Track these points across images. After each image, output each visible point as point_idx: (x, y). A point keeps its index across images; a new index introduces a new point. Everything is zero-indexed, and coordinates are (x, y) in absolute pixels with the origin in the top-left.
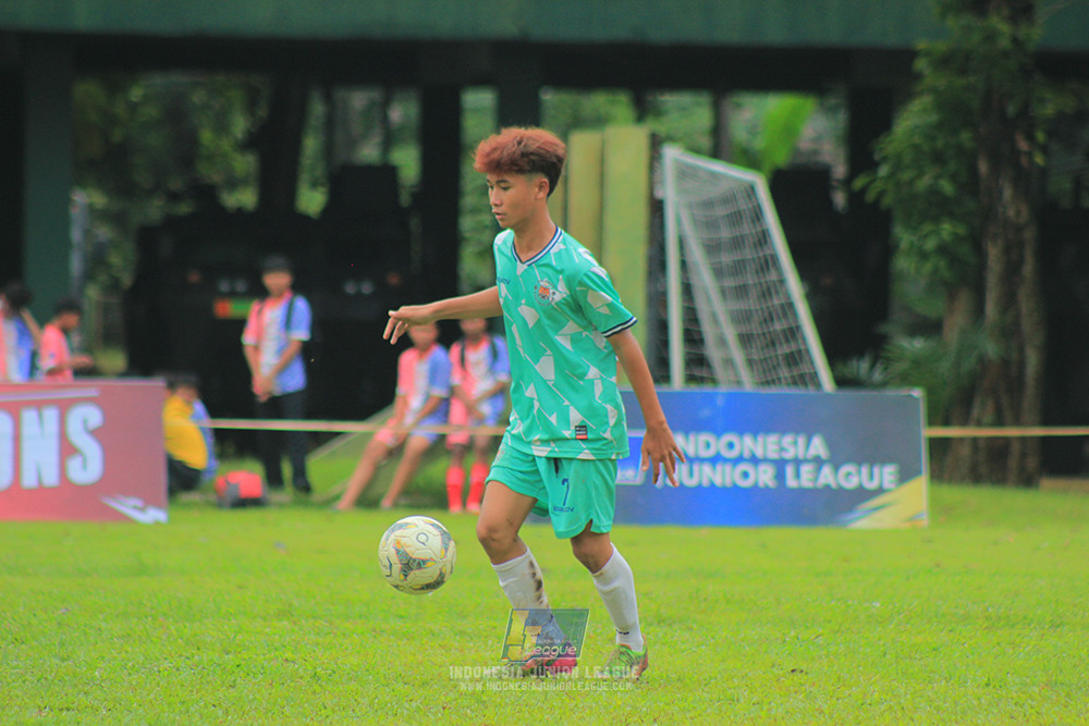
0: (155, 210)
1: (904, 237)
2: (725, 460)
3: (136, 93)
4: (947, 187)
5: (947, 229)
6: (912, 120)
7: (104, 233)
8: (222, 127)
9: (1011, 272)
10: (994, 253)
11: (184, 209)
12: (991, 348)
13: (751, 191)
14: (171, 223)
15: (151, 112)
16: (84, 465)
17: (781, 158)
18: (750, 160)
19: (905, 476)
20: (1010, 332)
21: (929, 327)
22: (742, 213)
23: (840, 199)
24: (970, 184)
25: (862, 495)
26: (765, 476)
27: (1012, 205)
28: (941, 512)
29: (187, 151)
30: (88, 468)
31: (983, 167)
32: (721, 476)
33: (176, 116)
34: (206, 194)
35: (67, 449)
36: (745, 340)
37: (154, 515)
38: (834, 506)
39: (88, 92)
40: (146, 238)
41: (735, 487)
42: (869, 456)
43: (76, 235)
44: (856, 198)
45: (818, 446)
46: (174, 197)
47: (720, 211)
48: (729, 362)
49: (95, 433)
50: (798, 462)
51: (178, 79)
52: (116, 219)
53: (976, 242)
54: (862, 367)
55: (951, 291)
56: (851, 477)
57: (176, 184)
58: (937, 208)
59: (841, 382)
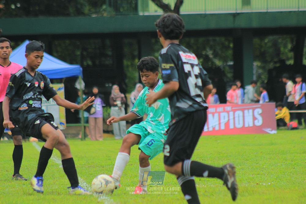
0: (271, 66)
3: (266, 41)
7: (260, 71)
8: (285, 46)
11: (278, 65)
14: (275, 68)
15: (270, 44)
16: (258, 122)
29: (278, 52)
30: (259, 122)
33: (275, 45)
34: (283, 62)
35: (255, 119)
37: (274, 132)
39: (256, 41)
40: (270, 72)
43: (254, 72)
46: (275, 63)
49: (260, 114)
51: (275, 37)
52: (263, 68)
57: (276, 60)
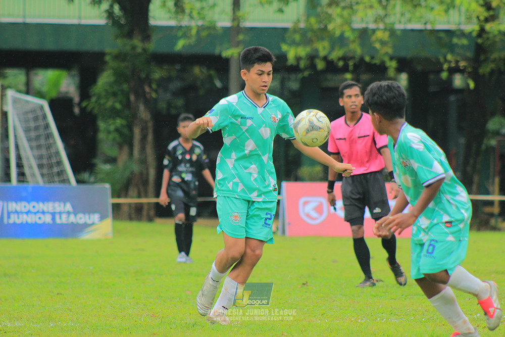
1: (101, 125)
2: (31, 213)
4: (118, 106)
5: (119, 122)
6: (105, 79)
9: (144, 138)
10: (137, 132)
12: (136, 168)
13: (42, 108)
17: (54, 94)
18: (40, 95)
19: (102, 218)
20: (143, 162)
21: (112, 160)
22: (39, 116)
23: (77, 110)
24: (127, 105)
25: (86, 226)
26: (48, 219)
27: (144, 113)
28: (116, 232)
31: (132, 98)
32: (31, 219)
36: (40, 166)
38: (74, 230)
41: (36, 223)
42: (89, 210)
44: (83, 110)
45: (68, 207)
47: (31, 116)
48: (33, 175)
50: (60, 213)
53: (130, 127)
54: (85, 176)
55: (120, 146)
56: (81, 219)
58: (114, 113)
59: (78, 182)
